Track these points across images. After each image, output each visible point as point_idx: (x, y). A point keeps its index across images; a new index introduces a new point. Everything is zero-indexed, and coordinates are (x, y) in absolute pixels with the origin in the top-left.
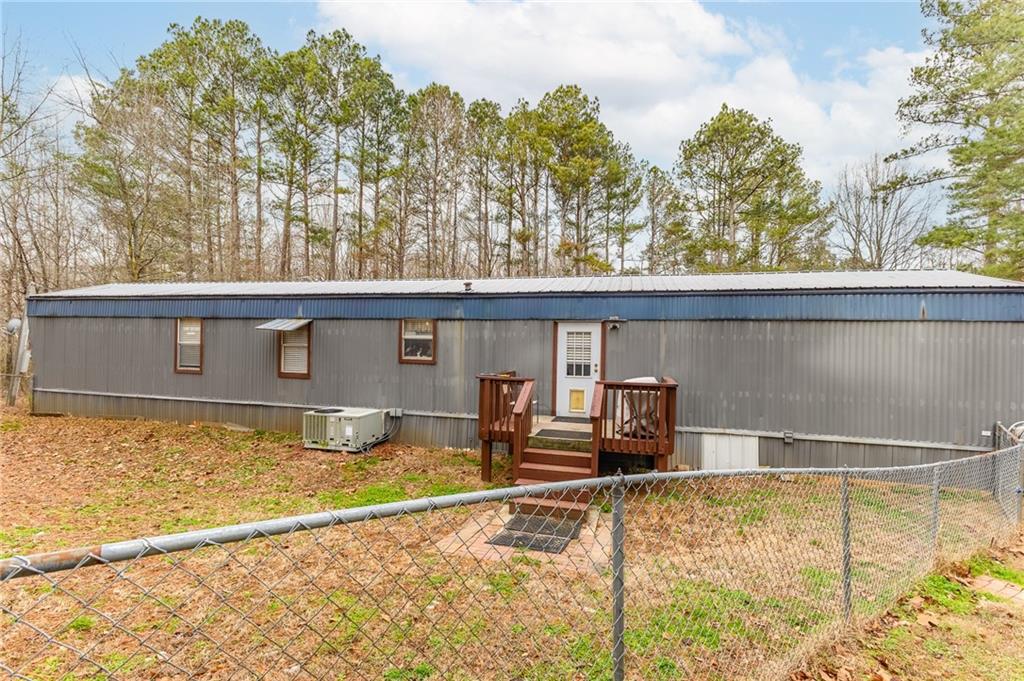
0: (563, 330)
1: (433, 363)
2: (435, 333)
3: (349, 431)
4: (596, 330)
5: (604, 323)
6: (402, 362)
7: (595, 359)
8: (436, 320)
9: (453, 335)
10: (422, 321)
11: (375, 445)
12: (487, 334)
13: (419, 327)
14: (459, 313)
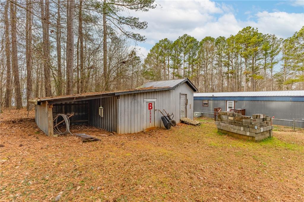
0: (228, 102)
1: (208, 106)
2: (208, 102)
3: (197, 115)
4: (233, 102)
5: (234, 101)
6: (203, 106)
7: (233, 106)
8: (208, 100)
9: (211, 102)
10: (206, 100)
11: (200, 117)
12: (216, 102)
13: (206, 101)
14: (212, 99)
